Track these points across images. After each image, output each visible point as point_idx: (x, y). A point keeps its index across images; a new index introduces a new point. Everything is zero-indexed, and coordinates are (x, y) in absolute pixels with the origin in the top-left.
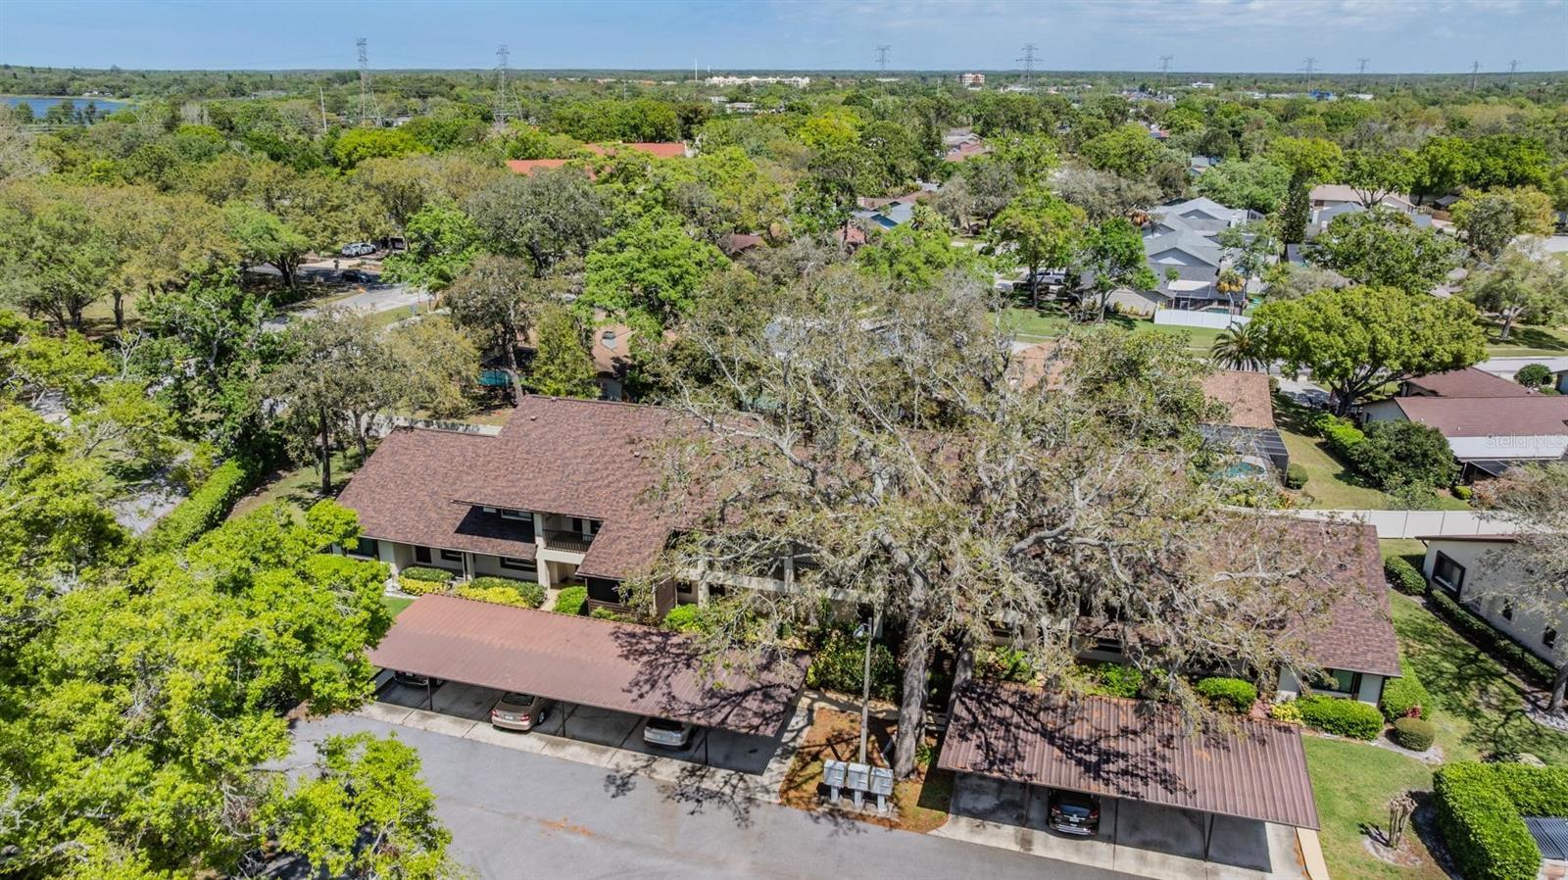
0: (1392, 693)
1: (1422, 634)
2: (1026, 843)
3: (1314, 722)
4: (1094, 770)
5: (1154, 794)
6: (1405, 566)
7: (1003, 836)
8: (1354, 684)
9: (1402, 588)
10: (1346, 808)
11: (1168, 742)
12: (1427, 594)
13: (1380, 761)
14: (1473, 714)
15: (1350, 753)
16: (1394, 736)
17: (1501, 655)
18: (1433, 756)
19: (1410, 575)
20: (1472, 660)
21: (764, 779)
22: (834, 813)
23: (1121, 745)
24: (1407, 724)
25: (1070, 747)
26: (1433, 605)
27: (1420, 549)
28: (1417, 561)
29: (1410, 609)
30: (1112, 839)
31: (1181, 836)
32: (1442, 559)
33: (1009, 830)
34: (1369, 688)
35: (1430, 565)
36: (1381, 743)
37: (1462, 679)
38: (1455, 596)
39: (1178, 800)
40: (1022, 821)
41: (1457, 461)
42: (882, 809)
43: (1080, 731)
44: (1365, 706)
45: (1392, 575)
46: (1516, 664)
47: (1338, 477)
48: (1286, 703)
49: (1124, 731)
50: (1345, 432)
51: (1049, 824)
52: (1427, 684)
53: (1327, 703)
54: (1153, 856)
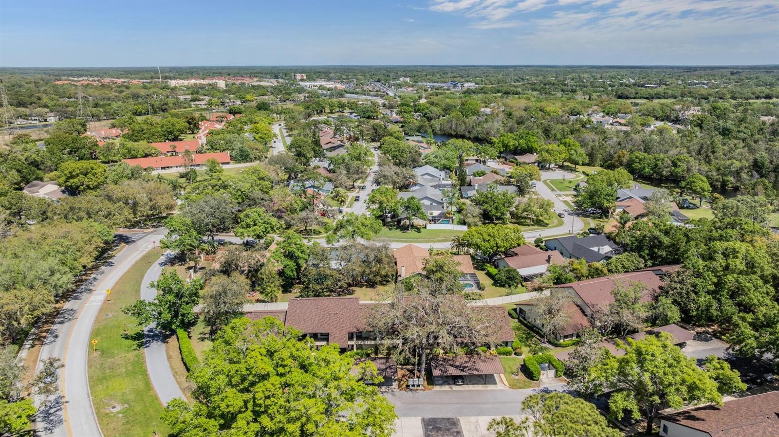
0: (514, 344)
1: (518, 329)
2: (451, 388)
3: (500, 354)
4: (462, 370)
5: (475, 373)
6: (513, 312)
7: (446, 388)
8: (506, 344)
9: (513, 317)
10: (509, 370)
11: (474, 362)
12: (518, 319)
13: (514, 360)
14: (530, 346)
15: (508, 359)
16: (515, 354)
17: (535, 331)
18: (523, 356)
19: (514, 314)
20: (529, 334)
21: (393, 387)
22: (411, 390)
23: (466, 365)
24: (517, 351)
25: (457, 367)
26: (520, 321)
27: (515, 307)
28: (515, 310)
29: (514, 323)
30: (467, 384)
31: (479, 381)
32: (520, 309)
33: (447, 386)
34: (509, 344)
35: (518, 310)
36: (513, 355)
37: (527, 338)
38: (524, 318)
39: (480, 373)
40: (449, 384)
41: (522, 277)
42: (421, 387)
43: (457, 364)
44: (509, 348)
45: (510, 315)
46: (538, 333)
47: (493, 285)
48: (493, 350)
49: (466, 362)
50: (493, 270)
51: (455, 384)
52: (520, 341)
53: (502, 349)
54: (475, 386)
